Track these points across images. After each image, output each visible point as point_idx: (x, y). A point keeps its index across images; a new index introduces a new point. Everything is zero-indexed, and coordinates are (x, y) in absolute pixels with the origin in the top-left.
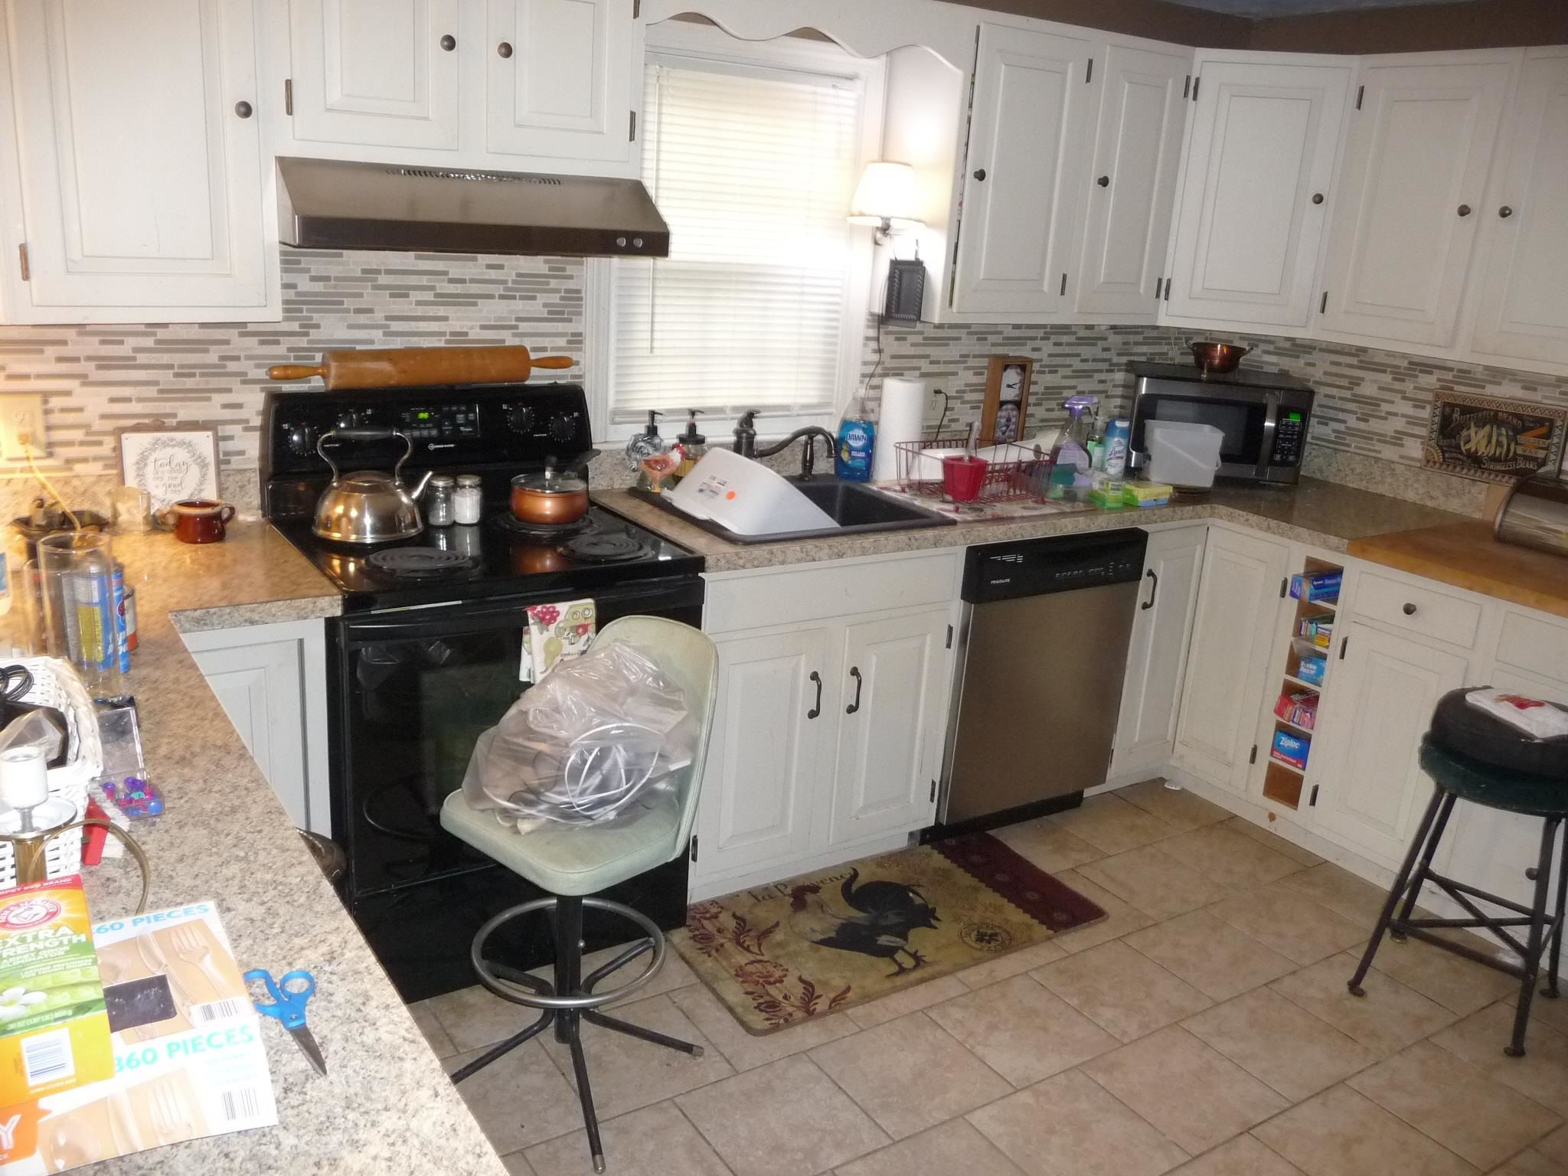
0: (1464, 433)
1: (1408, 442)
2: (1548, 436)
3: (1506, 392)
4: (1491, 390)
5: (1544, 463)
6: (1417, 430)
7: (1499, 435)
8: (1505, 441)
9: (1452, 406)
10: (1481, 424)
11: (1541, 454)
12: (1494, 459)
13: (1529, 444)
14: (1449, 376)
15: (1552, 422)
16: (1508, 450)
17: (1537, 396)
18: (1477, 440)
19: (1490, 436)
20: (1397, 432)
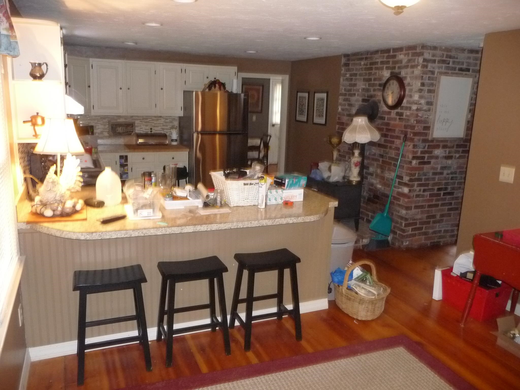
0: (117, 129)
1: (104, 133)
2: (132, 127)
3: (121, 120)
4: (118, 120)
5: (133, 132)
6: (105, 130)
7: (123, 128)
8: (125, 129)
9: (113, 125)
10: (119, 127)
11: (132, 130)
12: (123, 133)
13: (129, 129)
14: (109, 119)
15: (133, 124)
16: (126, 131)
17: (127, 120)
18: (120, 130)
19: (122, 129)
20: (101, 132)
